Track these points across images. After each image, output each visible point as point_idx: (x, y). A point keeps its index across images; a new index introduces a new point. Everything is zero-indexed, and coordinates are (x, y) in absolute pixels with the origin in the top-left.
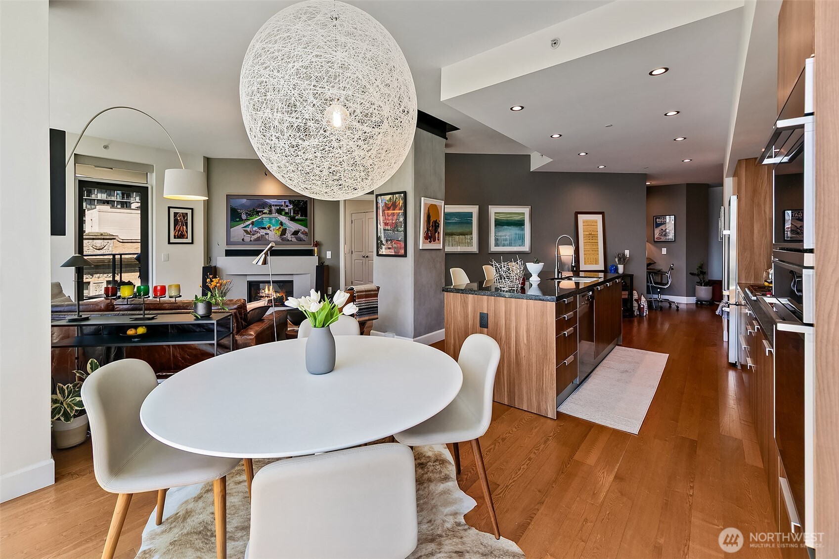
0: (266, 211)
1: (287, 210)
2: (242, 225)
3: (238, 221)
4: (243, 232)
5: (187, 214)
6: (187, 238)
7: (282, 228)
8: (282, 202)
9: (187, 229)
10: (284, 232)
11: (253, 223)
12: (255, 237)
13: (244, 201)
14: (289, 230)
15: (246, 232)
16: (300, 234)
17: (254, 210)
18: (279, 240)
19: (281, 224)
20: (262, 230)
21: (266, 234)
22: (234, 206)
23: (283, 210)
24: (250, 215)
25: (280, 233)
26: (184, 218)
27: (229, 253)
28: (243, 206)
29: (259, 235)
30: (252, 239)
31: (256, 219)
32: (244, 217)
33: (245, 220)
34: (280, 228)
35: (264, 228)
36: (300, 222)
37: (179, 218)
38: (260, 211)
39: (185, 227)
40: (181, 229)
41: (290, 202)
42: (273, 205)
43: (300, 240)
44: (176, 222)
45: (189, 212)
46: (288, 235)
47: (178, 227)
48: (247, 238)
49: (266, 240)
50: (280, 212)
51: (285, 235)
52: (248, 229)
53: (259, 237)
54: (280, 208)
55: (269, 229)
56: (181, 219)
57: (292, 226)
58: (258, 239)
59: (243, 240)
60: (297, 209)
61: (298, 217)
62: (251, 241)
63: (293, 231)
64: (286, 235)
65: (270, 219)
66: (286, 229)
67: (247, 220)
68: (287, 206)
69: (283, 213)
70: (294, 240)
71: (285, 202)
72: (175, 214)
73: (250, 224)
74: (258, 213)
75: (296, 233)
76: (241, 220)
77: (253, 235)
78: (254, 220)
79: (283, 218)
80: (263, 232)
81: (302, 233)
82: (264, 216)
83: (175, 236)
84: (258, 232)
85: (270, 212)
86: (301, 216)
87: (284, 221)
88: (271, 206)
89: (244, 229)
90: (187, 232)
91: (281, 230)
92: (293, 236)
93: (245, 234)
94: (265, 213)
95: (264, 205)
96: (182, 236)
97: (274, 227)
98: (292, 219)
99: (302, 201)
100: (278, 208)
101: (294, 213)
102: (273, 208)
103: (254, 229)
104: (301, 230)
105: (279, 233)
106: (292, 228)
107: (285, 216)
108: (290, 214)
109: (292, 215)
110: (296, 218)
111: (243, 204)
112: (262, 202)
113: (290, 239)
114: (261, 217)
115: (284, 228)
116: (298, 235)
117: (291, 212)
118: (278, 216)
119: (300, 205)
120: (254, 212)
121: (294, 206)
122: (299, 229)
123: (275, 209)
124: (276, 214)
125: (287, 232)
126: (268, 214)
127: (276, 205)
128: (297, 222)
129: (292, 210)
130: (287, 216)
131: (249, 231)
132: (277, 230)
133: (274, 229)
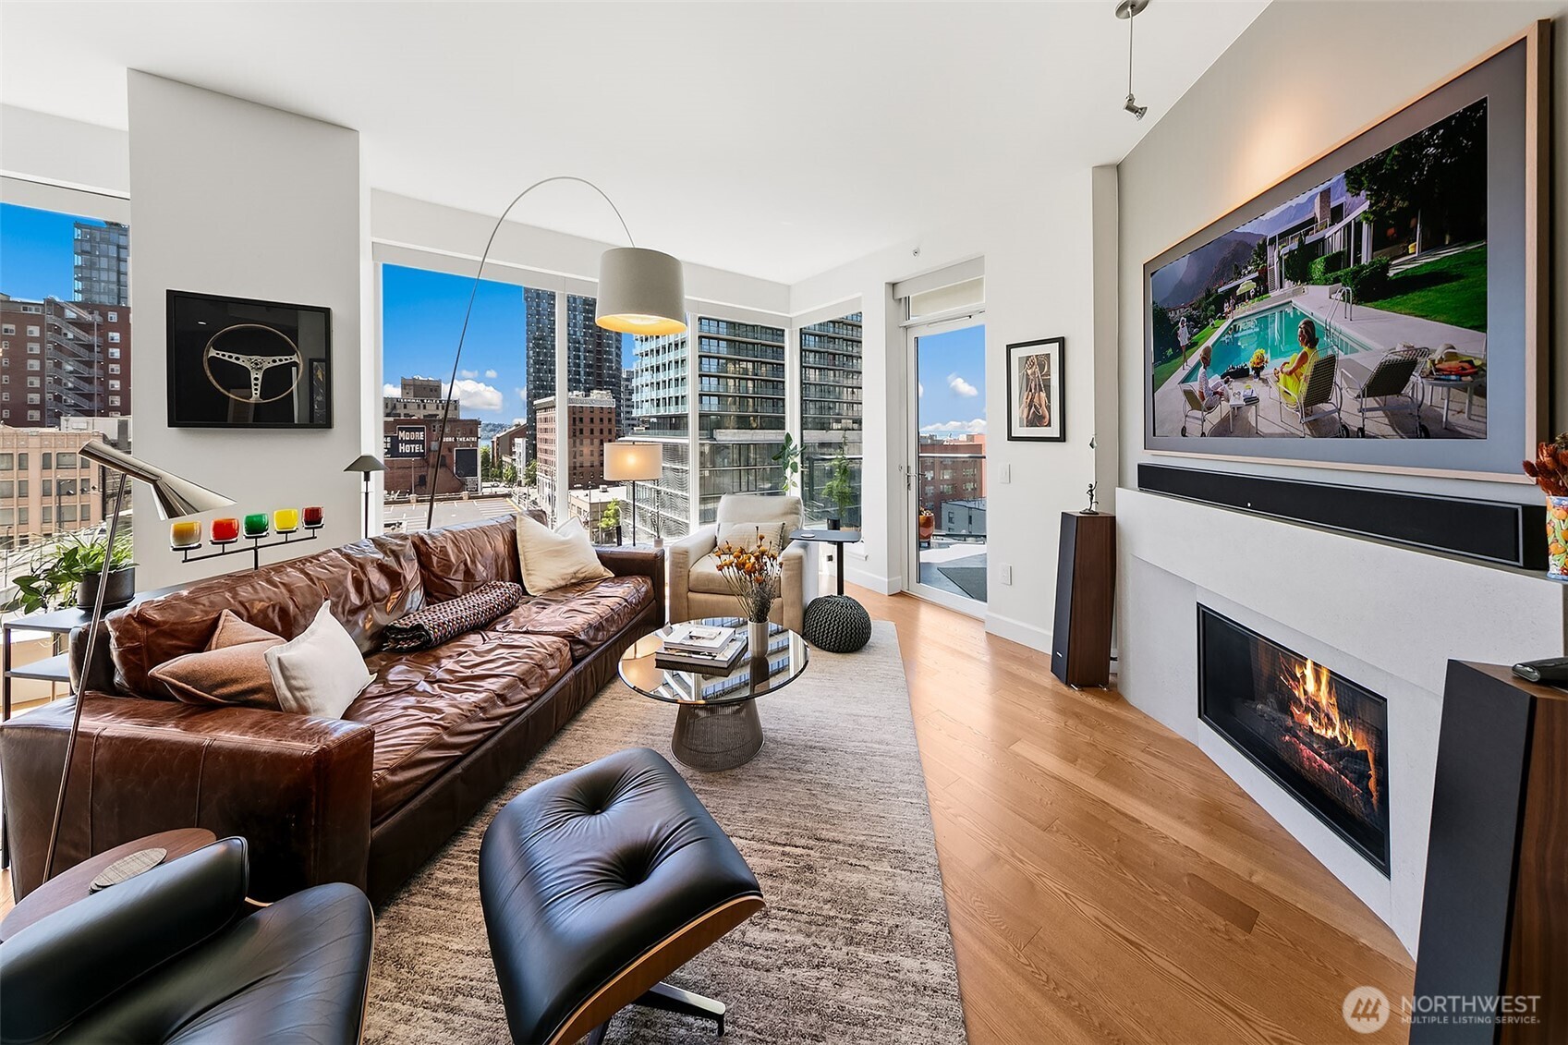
0: (1246, 284)
1: (1334, 237)
2: (1181, 374)
3: (1171, 358)
4: (1184, 398)
6: (1052, 424)
7: (1313, 359)
8: (1307, 202)
9: (1049, 402)
10: (1322, 381)
11: (1206, 360)
12: (1215, 417)
13: (1182, 267)
14: (1351, 366)
15: (1190, 397)
16: (1420, 389)
17: (1209, 294)
18: (1297, 424)
19: (1310, 335)
21: (1252, 401)
22: (1160, 302)
23: (1316, 249)
24: (1197, 322)
25: (1304, 387)
26: (1041, 371)
27: (1148, 480)
28: (1180, 290)
29: (1225, 407)
30: (1207, 427)
31: (1213, 334)
34: (1304, 358)
35: (1241, 374)
36: (1415, 298)
37: (1030, 373)
38: (1226, 294)
39: (1043, 395)
40: (1036, 400)
41: (1355, 179)
42: (1273, 241)
43: (1417, 424)
44: (1024, 383)
45: (1053, 349)
46: (1346, 400)
47: (1028, 397)
48: (1194, 424)
49: (1249, 429)
50: (1298, 269)
51: (1325, 399)
52: (1195, 386)
53: (1228, 417)
54: (1301, 242)
55: (1258, 370)
56: (1034, 373)
57: (1371, 337)
58: (1224, 428)
59: (1184, 429)
60: (1399, 204)
61: (1413, 259)
62: (1203, 433)
63: (1373, 366)
64: (1334, 398)
66: (1331, 361)
67: (1193, 345)
68: (1337, 215)
69: (1318, 266)
70: (1377, 423)
71: (1325, 196)
72: (1023, 363)
74: (1220, 305)
75: (1389, 379)
77: (1209, 409)
78: (1209, 343)
79: (1317, 301)
80: (1238, 389)
81: (1438, 375)
82: (1240, 310)
83: (1021, 421)
84: (1221, 394)
85: (1263, 284)
86: (1427, 247)
87: (1320, 318)
88: (1263, 250)
90: (1049, 408)
91: (1307, 370)
92: (1371, 402)
93: (1188, 407)
94: (1243, 298)
95: (1241, 257)
96: (1038, 419)
98: (1370, 289)
99: (1435, 129)
100: (1296, 245)
101: (1377, 245)
102: (1273, 257)
103: (1211, 384)
104: (1425, 352)
105: (1298, 390)
106: (1367, 349)
107: (1326, 282)
108: (1357, 260)
109: (1364, 262)
110: (1391, 273)
111: (1181, 280)
112: (1233, 245)
113: (1354, 422)
114: (1230, 320)
115: (1321, 356)
116: (1407, 390)
117: (1358, 248)
118: (1295, 293)
119: (1416, 165)
120: (1210, 304)
121: (1376, 196)
122: (1410, 348)
123: (1280, 258)
124: (1287, 283)
125: (1338, 378)
126: (1255, 296)
127: (1283, 236)
128: (1398, 298)
129: (1365, 226)
130: (1336, 280)
131: (1197, 394)
132: (1290, 373)
133: (1276, 374)
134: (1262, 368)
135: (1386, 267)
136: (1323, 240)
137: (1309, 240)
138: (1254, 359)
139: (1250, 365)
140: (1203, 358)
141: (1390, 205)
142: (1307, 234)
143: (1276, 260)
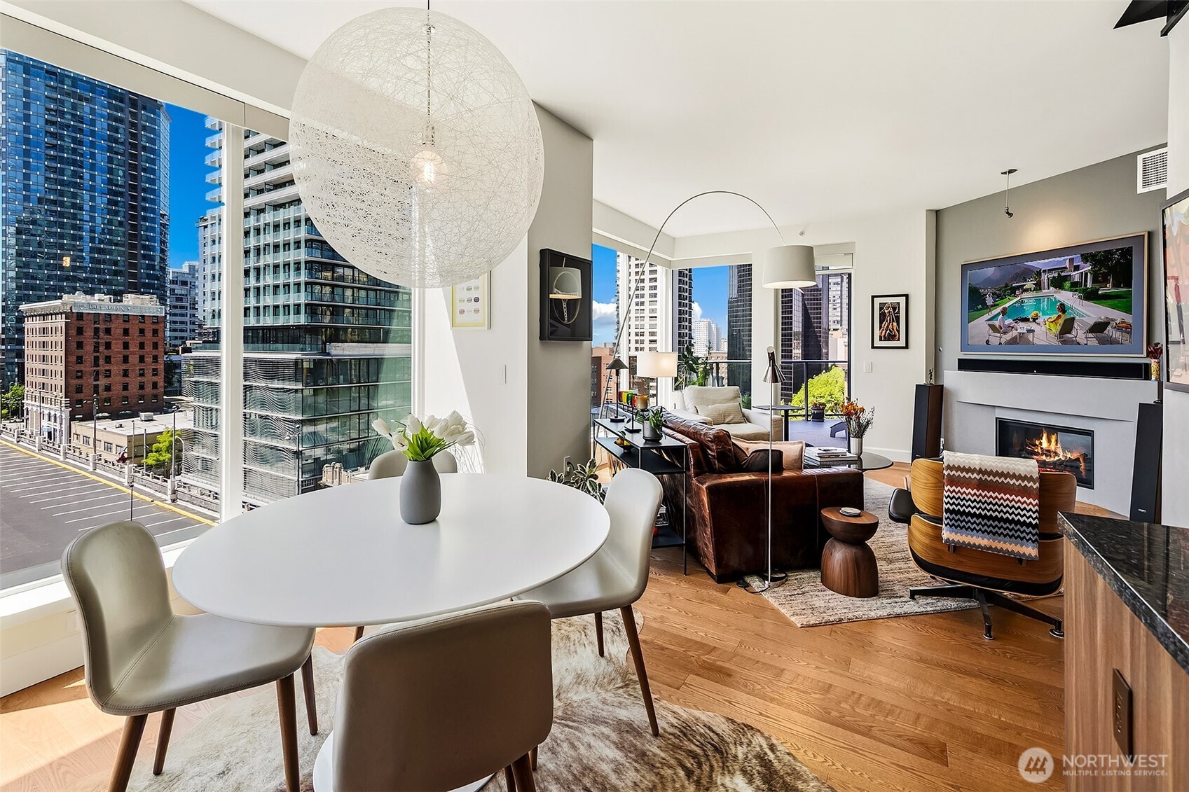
0: (1029, 285)
1: (1076, 276)
2: (987, 317)
3: (981, 309)
4: (989, 328)
5: (899, 303)
6: (899, 340)
7: (1064, 318)
8: (1064, 261)
9: (899, 328)
10: (1068, 326)
11: (1004, 312)
12: (1008, 337)
13: (990, 271)
14: (1081, 321)
15: (993, 327)
16: (1110, 331)
17: (1007, 286)
18: (1055, 342)
19: (1063, 308)
20: (1021, 324)
21: (1030, 331)
22: (974, 284)
23: (1066, 278)
24: (999, 296)
25: (1059, 328)
26: (894, 311)
27: (964, 365)
28: (988, 281)
29: (1014, 333)
30: (1003, 341)
31: (1009, 303)
32: (989, 301)
33: (992, 306)
34: (1059, 317)
35: (1026, 320)
36: (1110, 302)
37: (886, 311)
38: (1018, 288)
39: (895, 324)
40: (890, 327)
41: (1085, 258)
42: (1044, 271)
43: (1111, 341)
44: (883, 317)
45: (902, 300)
46: (1079, 333)
47: (885, 325)
48: (995, 339)
49: (1028, 343)
50: (1058, 283)
51: (1070, 333)
52: (997, 323)
53: (1016, 337)
54: (1059, 274)
55: (1034, 320)
56: (889, 312)
57: (1091, 312)
58: (1013, 341)
59: (987, 342)
60: (1103, 270)
61: (1108, 289)
62: (1000, 343)
63: (1091, 322)
64: (1074, 332)
65: (1038, 300)
66: (1073, 319)
67: (995, 306)
68: (1077, 268)
69: (1067, 284)
70: (1093, 342)
71: (1071, 260)
72: (882, 306)
73: (998, 314)
74: (1013, 291)
75: (1098, 328)
76: (986, 307)
77: (1005, 333)
78: (1007, 305)
79: (1066, 297)
80: (1023, 327)
81: (1118, 328)
82: (1025, 295)
83: (880, 337)
84: (1013, 327)
85: (1039, 286)
86: (1114, 286)
87: (1068, 303)
88: (1039, 273)
89: (990, 322)
90: (898, 331)
91: (1061, 321)
92: (1090, 335)
93: (991, 331)
94: (1027, 290)
95: (1026, 274)
96: (891, 337)
97: (1046, 317)
98: (1091, 296)
99: (1117, 250)
100: (1056, 275)
101: (1094, 281)
102: (1045, 277)
103: (1007, 322)
104: (1113, 320)
105: (1056, 329)
106: (1089, 316)
107: (1071, 291)
108: (1086, 285)
109: (1088, 286)
110: (1100, 292)
111: (989, 278)
112: (1022, 269)
113: (1083, 341)
114: (1019, 298)
115: (1068, 317)
116: (1106, 332)
117: (1086, 281)
118: (1055, 292)
119: (1111, 259)
120: (1008, 290)
121: (1094, 266)
122: (1107, 318)
123: (1048, 278)
124: (1051, 288)
125: (1075, 325)
126: (1034, 290)
127: (1050, 271)
128: (1103, 301)
129: (1089, 275)
130: (1076, 291)
131: (998, 326)
132: (1052, 322)
133: (1045, 321)
134: (1037, 319)
135: (1098, 290)
136: (1070, 275)
137: (1063, 274)
138: (1033, 314)
139: (1030, 317)
140: (1002, 312)
141: (1100, 270)
142: (1062, 272)
143: (1046, 278)
